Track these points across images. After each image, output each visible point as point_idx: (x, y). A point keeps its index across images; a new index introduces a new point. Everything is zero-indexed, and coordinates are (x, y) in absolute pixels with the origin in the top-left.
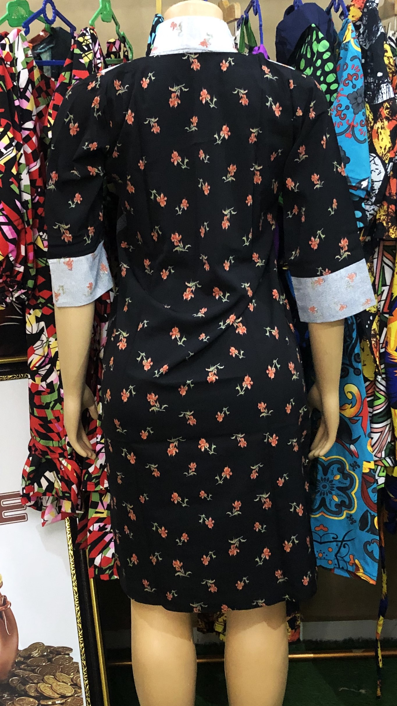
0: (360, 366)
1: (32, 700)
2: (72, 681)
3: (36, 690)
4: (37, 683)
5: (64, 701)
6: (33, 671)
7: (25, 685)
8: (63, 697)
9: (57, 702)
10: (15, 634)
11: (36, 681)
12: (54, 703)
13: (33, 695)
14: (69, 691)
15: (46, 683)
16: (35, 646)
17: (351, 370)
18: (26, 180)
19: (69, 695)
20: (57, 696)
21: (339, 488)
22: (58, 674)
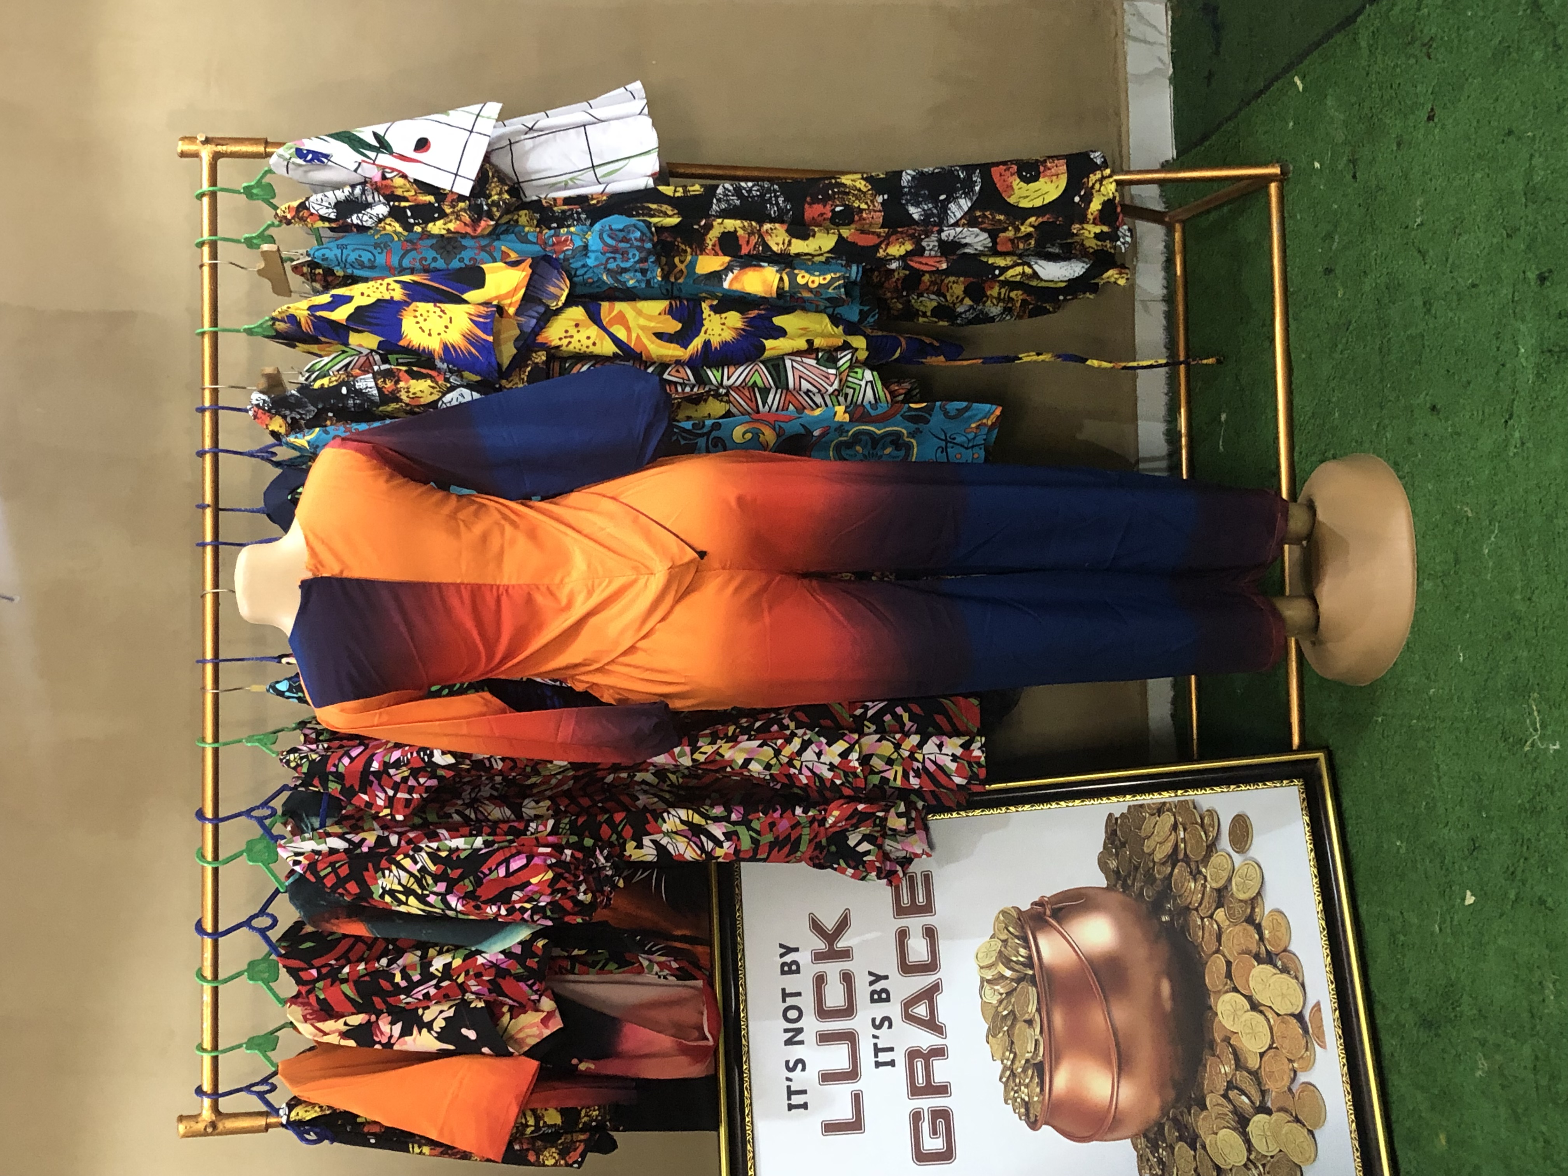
0: (708, 423)
1: (1176, 871)
2: (1153, 815)
3: (1164, 864)
4: (1154, 862)
5: (1181, 827)
6: (1136, 868)
7: (1155, 879)
8: (1175, 827)
9: (1182, 836)
10: (1083, 891)
11: (1151, 865)
12: (1184, 840)
13: (1169, 869)
14: (1168, 819)
15: (1154, 850)
16: (1102, 864)
17: (714, 434)
18: (459, 843)
19: (1172, 818)
20: (1173, 837)
21: (874, 448)
22: (1143, 834)
